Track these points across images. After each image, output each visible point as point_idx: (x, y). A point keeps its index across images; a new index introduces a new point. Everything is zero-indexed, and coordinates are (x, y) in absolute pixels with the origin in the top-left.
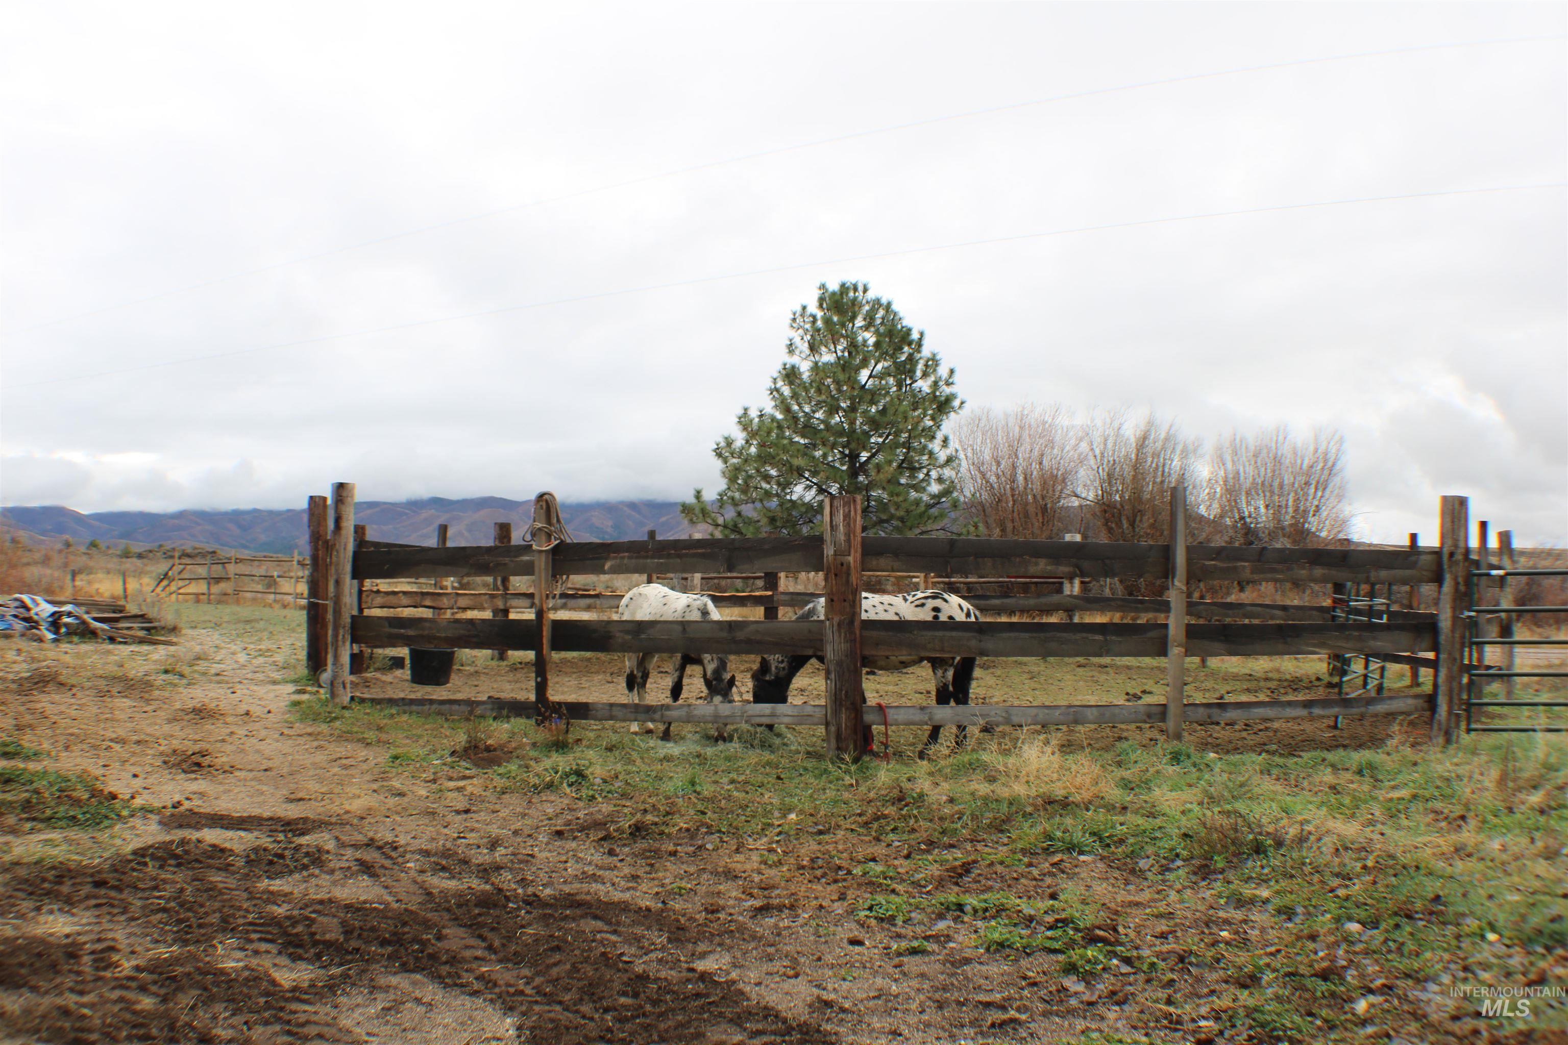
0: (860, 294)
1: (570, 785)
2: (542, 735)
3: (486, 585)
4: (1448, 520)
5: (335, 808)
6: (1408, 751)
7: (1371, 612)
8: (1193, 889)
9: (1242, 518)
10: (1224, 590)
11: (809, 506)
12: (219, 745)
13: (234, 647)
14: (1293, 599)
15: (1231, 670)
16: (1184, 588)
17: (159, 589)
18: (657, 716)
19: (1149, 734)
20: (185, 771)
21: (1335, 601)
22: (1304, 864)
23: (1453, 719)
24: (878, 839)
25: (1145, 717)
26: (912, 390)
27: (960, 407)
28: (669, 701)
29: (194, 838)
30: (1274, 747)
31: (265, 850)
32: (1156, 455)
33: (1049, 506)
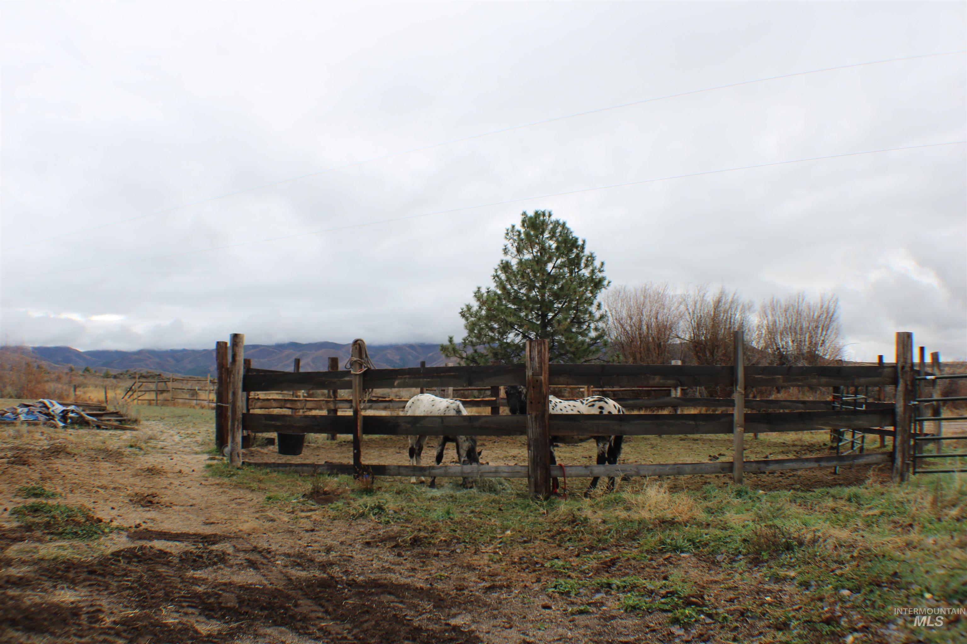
0: (547, 218)
1: (374, 515)
2: (357, 485)
3: (323, 395)
4: (901, 346)
5: (233, 529)
6: (878, 486)
7: (855, 403)
8: (749, 572)
9: (778, 349)
10: (768, 392)
11: (517, 346)
12: (163, 490)
13: (172, 432)
14: (810, 397)
15: (772, 440)
16: (743, 392)
17: (127, 397)
18: (427, 473)
19: (723, 480)
20: (143, 506)
21: (834, 397)
22: (816, 556)
23: (905, 466)
24: (560, 546)
25: (720, 470)
26: (579, 275)
27: (608, 285)
28: (434, 464)
29: (148, 546)
30: (798, 486)
31: (191, 553)
32: (726, 312)
33: (662, 343)
